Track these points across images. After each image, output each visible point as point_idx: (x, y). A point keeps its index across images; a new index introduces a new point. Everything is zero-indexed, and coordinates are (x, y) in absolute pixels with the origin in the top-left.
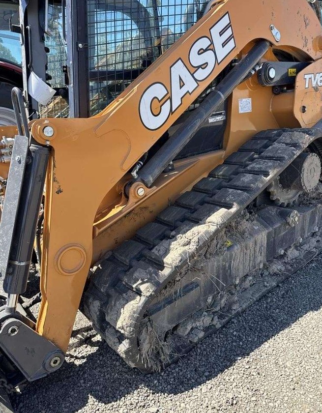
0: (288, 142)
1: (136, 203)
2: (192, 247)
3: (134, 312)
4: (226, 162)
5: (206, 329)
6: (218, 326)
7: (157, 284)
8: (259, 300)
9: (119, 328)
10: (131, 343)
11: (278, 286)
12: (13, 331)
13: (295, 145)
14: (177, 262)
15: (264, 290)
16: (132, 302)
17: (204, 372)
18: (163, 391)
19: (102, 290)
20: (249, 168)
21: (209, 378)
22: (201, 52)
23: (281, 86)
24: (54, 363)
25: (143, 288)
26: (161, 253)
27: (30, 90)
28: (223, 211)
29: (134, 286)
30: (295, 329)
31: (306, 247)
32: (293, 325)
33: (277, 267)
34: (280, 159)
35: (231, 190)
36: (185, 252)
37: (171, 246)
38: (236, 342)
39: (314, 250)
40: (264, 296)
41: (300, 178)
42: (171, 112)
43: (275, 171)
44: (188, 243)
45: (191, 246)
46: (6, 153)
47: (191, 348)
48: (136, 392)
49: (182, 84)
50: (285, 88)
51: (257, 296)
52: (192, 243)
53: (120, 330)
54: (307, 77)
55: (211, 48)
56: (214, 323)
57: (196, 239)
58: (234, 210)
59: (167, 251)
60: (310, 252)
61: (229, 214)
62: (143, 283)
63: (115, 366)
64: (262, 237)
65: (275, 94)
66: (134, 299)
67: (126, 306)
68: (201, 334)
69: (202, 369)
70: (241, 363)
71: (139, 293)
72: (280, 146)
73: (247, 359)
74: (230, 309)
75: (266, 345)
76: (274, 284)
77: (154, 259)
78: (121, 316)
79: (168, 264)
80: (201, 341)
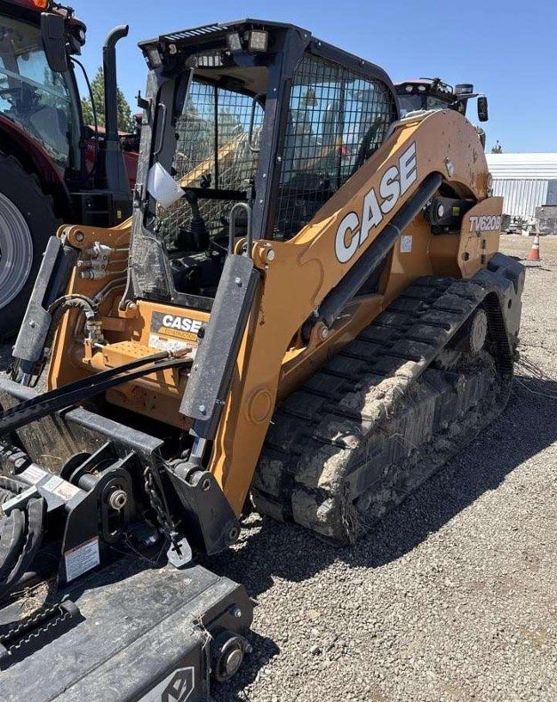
0: (462, 293)
1: (317, 347)
2: (387, 400)
3: (341, 466)
4: (389, 310)
5: (386, 504)
6: (398, 502)
7: (360, 437)
8: (430, 478)
9: (323, 484)
10: (335, 503)
11: (446, 465)
12: (207, 484)
13: (471, 298)
14: (375, 416)
15: (435, 467)
16: (336, 456)
17: (396, 547)
18: (361, 565)
19: (284, 447)
20: (423, 318)
21: (405, 551)
22: (390, 182)
23: (443, 227)
24: (233, 535)
25: (346, 440)
26: (354, 405)
27: (150, 183)
28: (411, 364)
29: (334, 439)
30: (478, 505)
31: (466, 423)
32: (475, 503)
33: (443, 443)
34: (459, 312)
35: (411, 342)
36: (382, 405)
37: (366, 398)
38: (420, 519)
39: (476, 427)
40: (435, 475)
41: (470, 336)
42: (359, 246)
43: (455, 326)
44: (382, 396)
45: (385, 399)
46: (97, 266)
47: (377, 523)
48: (332, 566)
49: (371, 217)
50: (447, 229)
51: (428, 473)
52: (387, 397)
53: (323, 487)
54: (472, 219)
55: (397, 179)
56: (393, 498)
57: (391, 392)
58: (421, 363)
59: (361, 404)
60: (471, 430)
61: (418, 367)
62: (345, 435)
63: (296, 542)
64: (431, 403)
65: (435, 234)
66: (337, 452)
67: (329, 460)
68: (383, 510)
69: (394, 544)
70: (435, 537)
71: (341, 445)
72: (453, 296)
73: (438, 534)
74: (404, 485)
75: (453, 521)
76: (443, 462)
77: (346, 412)
78: (324, 471)
79: (366, 416)
80: (385, 515)
